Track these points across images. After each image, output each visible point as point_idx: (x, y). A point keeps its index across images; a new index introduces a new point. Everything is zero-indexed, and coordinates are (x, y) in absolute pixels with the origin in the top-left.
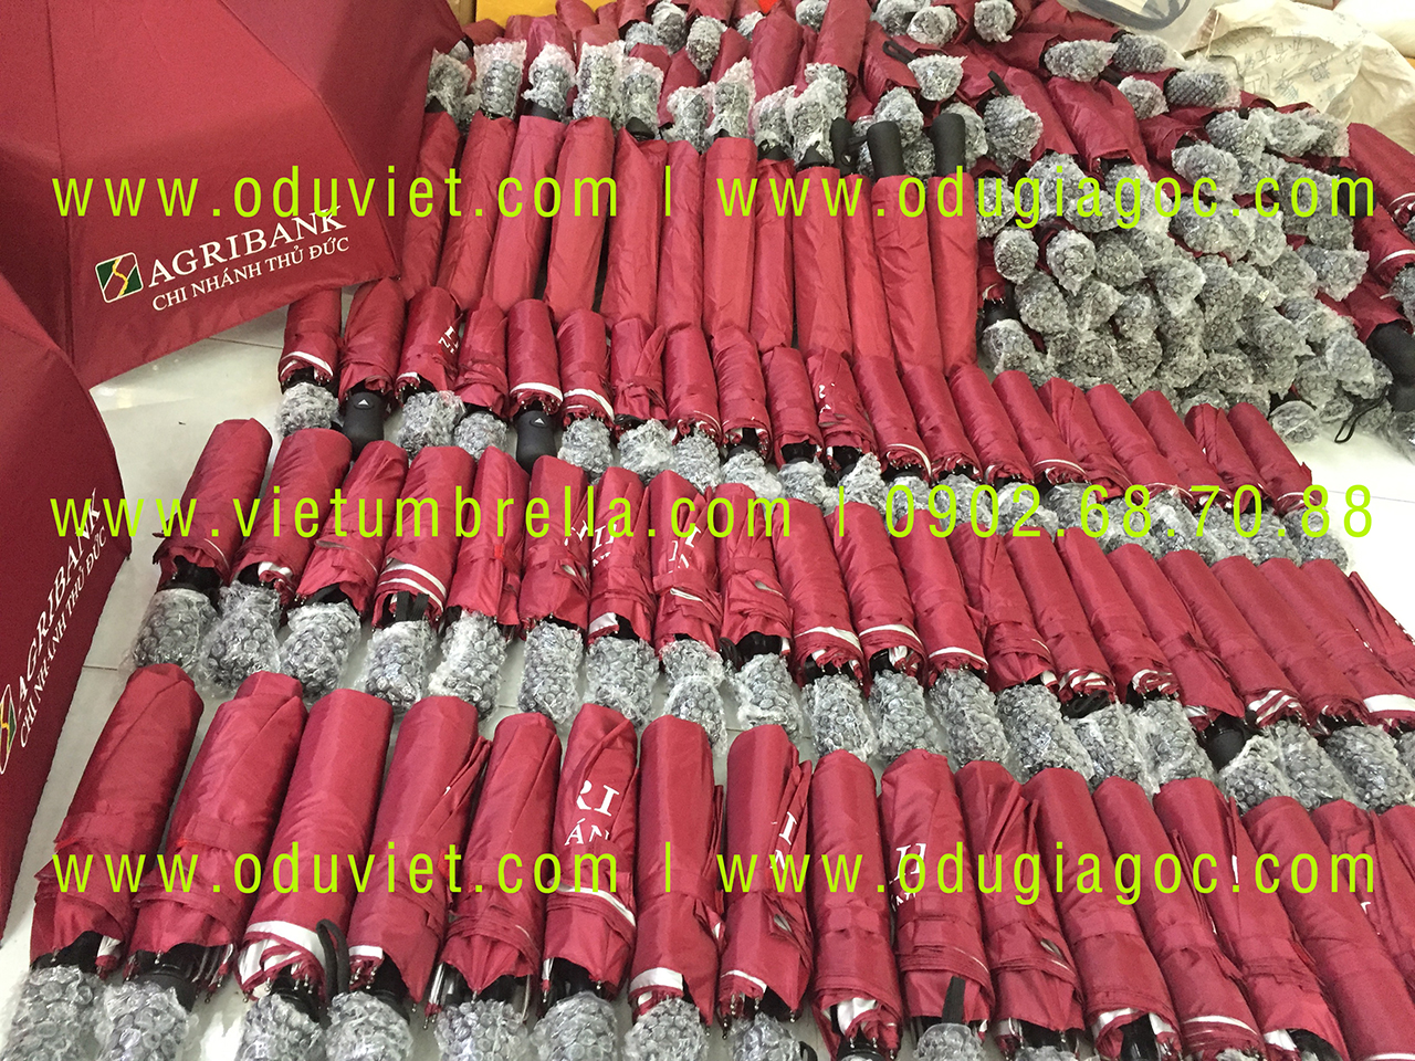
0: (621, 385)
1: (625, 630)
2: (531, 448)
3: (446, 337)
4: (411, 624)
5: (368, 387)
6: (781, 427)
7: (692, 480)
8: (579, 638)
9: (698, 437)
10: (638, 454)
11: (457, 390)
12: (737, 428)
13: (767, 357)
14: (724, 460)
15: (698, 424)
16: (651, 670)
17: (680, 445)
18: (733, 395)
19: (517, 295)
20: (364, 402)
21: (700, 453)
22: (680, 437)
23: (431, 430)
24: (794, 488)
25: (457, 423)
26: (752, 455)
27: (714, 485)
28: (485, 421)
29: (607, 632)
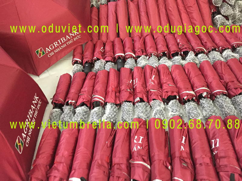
0: (136, 50)
1: (142, 100)
2: (119, 67)
3: (101, 49)
4: (98, 108)
5: (88, 62)
6: (170, 50)
7: (153, 66)
8: (132, 104)
9: (153, 57)
10: (141, 63)
11: (104, 59)
12: (161, 53)
13: (166, 37)
14: (159, 60)
15: (152, 54)
16: (148, 108)
17: (149, 59)
18: (159, 46)
19: (114, 38)
20: (87, 65)
21: (153, 60)
22: (149, 57)
23: (99, 68)
24: (175, 62)
25: (105, 65)
26: (165, 57)
27: (157, 66)
28: (110, 63)
29: (137, 102)
